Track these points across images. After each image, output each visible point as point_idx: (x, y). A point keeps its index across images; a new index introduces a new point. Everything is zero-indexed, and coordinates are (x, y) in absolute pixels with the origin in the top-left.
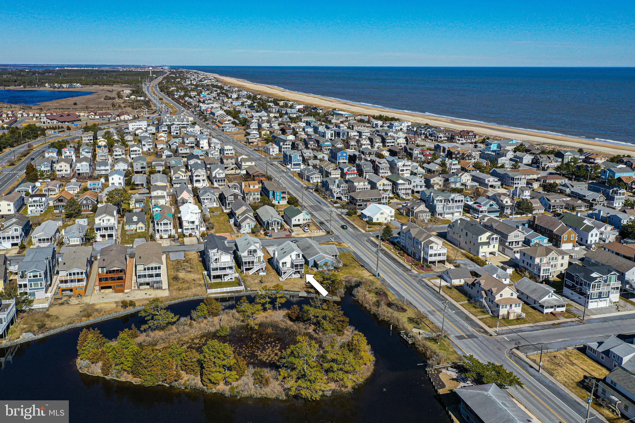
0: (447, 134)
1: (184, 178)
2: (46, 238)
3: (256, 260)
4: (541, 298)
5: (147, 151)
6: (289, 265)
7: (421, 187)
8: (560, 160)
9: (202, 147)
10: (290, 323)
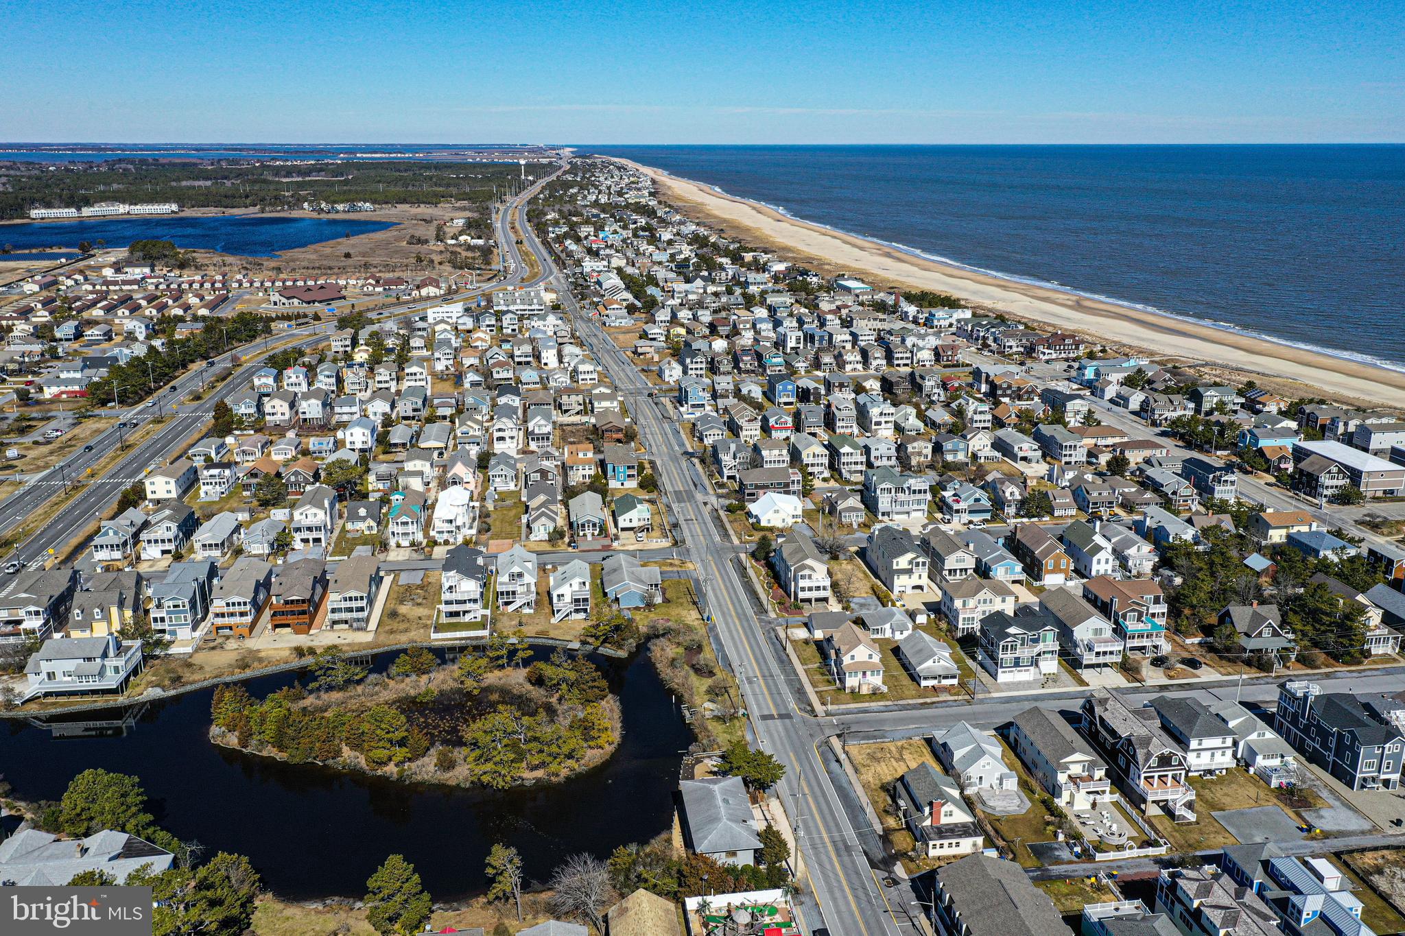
0: (1024, 341)
1: (477, 433)
2: (213, 542)
3: (519, 590)
4: (920, 664)
5: (442, 371)
6: (568, 599)
7: (889, 458)
8: (1192, 405)
9: (546, 364)
10: (529, 687)
